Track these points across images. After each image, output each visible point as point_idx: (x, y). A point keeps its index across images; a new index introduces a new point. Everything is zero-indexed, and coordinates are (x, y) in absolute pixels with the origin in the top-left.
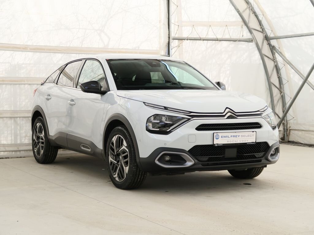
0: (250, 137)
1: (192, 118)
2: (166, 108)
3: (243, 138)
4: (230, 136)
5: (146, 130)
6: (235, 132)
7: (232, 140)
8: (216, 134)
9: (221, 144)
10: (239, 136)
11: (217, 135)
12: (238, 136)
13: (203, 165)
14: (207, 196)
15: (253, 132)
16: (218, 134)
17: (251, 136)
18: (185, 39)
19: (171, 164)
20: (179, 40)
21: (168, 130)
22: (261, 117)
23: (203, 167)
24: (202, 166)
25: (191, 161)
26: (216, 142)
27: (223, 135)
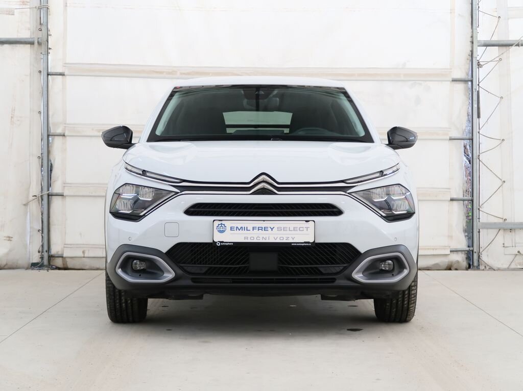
0: (298, 232)
1: (181, 192)
2: (144, 173)
3: (282, 232)
4: (250, 228)
5: (110, 212)
6: (264, 221)
7: (255, 236)
8: (220, 222)
9: (230, 243)
10: (272, 229)
11: (221, 224)
12: (270, 229)
13: (194, 280)
14: (204, 342)
15: (307, 221)
16: (223, 222)
17: (301, 229)
18: (511, 45)
19: (140, 277)
20: (500, 47)
21: (142, 214)
22: (344, 193)
23: (195, 284)
24: (194, 282)
25: (169, 272)
26: (219, 238)
27: (235, 225)
